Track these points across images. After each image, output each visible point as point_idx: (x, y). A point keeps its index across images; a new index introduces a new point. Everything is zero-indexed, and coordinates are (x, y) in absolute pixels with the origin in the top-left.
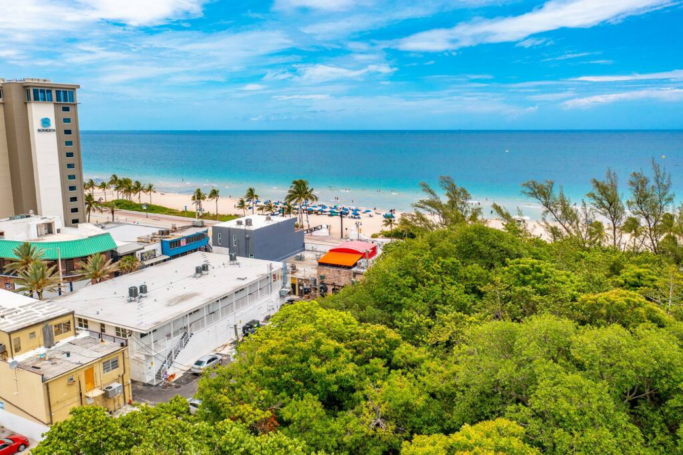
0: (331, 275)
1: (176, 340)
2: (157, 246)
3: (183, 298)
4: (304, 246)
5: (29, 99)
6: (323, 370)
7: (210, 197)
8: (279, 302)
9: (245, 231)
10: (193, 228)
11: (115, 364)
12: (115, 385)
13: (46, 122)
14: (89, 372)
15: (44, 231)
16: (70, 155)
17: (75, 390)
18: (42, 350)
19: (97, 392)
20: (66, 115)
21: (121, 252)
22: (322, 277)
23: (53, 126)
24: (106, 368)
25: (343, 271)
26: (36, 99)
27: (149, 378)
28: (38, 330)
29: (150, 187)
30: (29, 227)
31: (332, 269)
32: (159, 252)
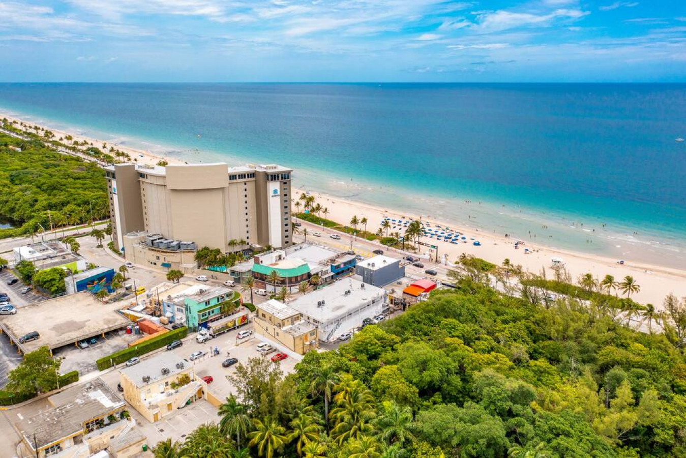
0: (408, 299)
1: (335, 325)
2: (329, 268)
3: (338, 308)
4: (404, 274)
5: (268, 180)
6: (371, 348)
7: (362, 222)
8: (382, 310)
9: (371, 270)
10: (348, 255)
11: (314, 334)
12: (314, 341)
13: (275, 191)
14: (306, 336)
15: (278, 258)
16: (286, 207)
17: (302, 341)
18: (291, 326)
19: (308, 343)
20: (285, 186)
21: (312, 273)
22: (405, 299)
23: (279, 193)
24: (311, 335)
25: (414, 298)
26: (272, 180)
27: (324, 339)
28: (290, 319)
29: (326, 210)
30: (272, 257)
31: (409, 296)
32: (330, 271)
